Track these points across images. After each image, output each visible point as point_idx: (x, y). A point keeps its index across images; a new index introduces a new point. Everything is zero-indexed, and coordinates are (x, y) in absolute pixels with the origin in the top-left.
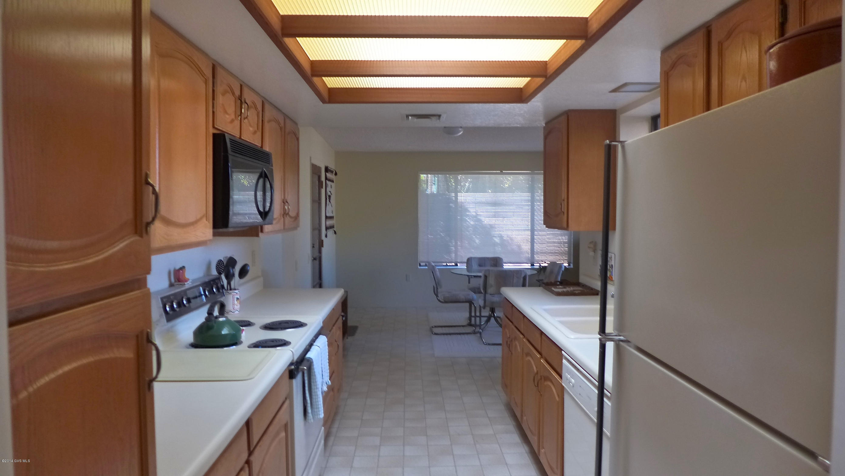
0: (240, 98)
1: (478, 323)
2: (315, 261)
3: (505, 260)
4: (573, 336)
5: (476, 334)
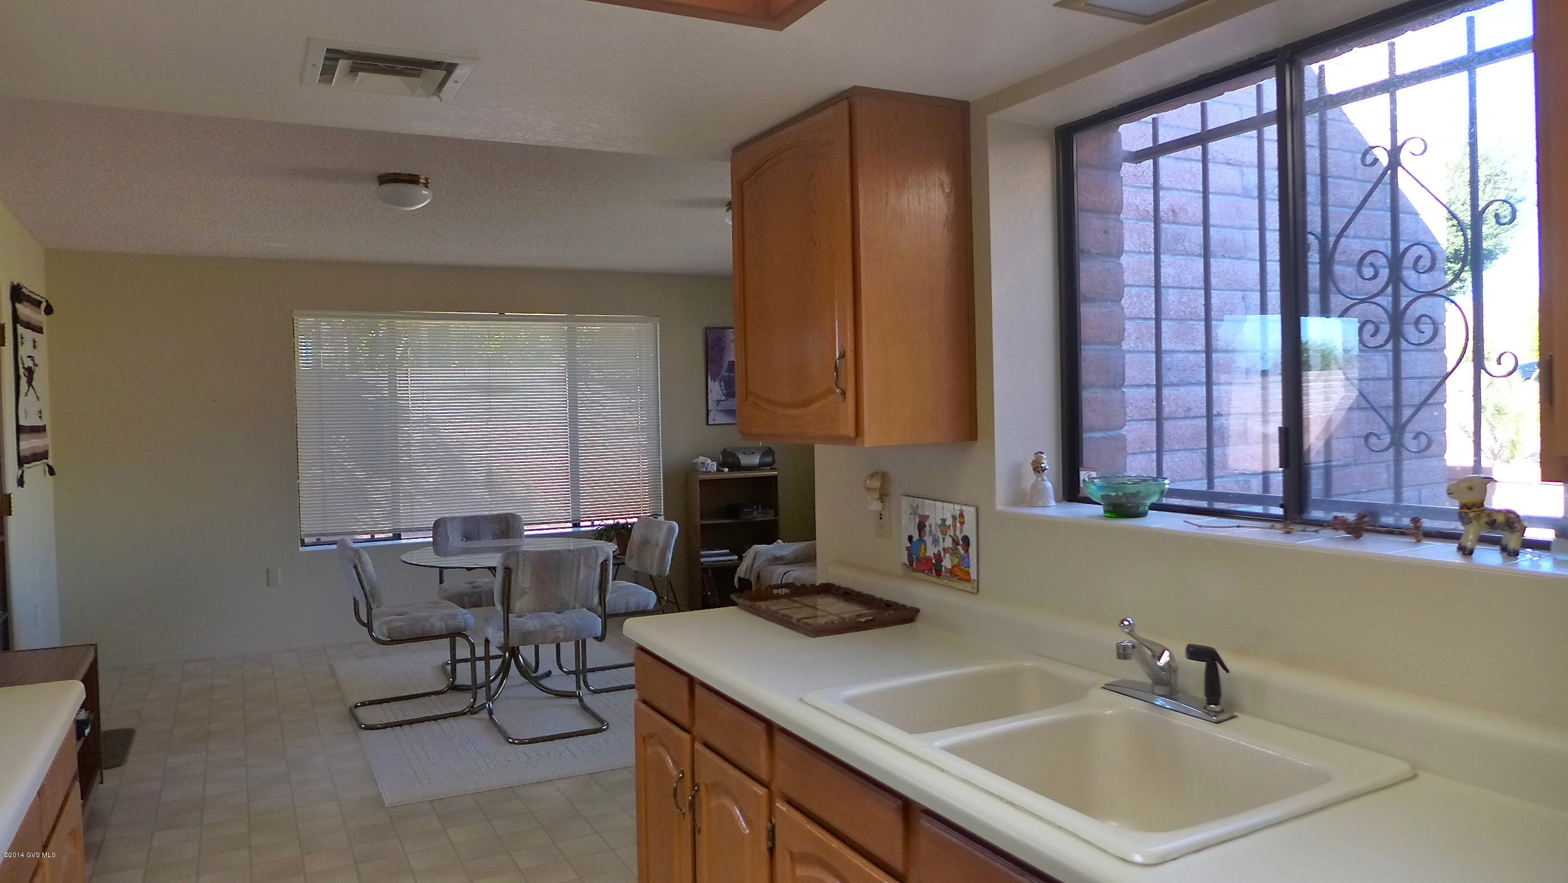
5: (476, 713)
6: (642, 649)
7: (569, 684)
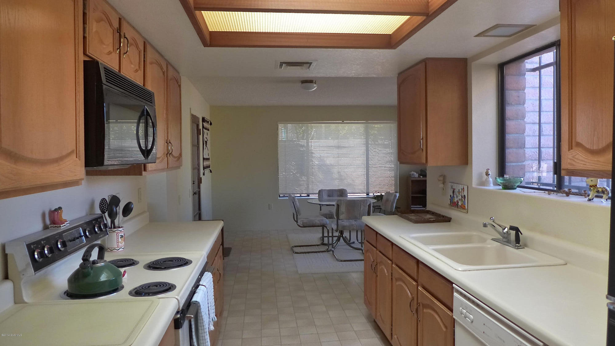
0: (119, 30)
1: (330, 242)
2: (194, 195)
3: (348, 191)
4: (461, 267)
5: (329, 252)
6: (367, 225)
7: (359, 246)
